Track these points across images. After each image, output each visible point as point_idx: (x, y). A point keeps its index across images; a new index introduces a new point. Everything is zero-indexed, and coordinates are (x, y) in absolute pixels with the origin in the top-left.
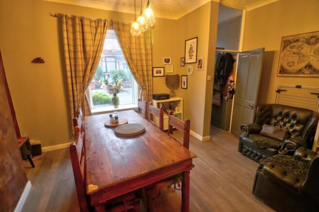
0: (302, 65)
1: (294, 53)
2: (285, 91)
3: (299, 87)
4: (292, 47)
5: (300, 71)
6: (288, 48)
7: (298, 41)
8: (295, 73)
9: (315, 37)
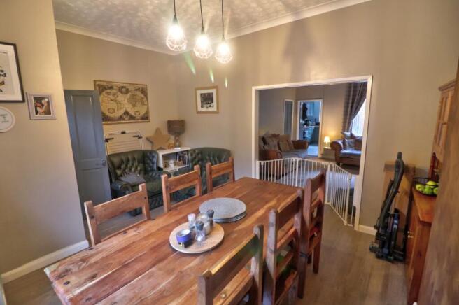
0: (121, 112)
1: (112, 100)
2: (113, 139)
3: (123, 133)
4: (108, 93)
5: (121, 118)
6: (104, 93)
7: (111, 88)
8: (117, 120)
9: (125, 87)
